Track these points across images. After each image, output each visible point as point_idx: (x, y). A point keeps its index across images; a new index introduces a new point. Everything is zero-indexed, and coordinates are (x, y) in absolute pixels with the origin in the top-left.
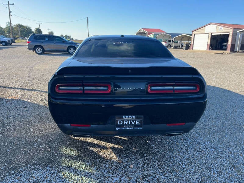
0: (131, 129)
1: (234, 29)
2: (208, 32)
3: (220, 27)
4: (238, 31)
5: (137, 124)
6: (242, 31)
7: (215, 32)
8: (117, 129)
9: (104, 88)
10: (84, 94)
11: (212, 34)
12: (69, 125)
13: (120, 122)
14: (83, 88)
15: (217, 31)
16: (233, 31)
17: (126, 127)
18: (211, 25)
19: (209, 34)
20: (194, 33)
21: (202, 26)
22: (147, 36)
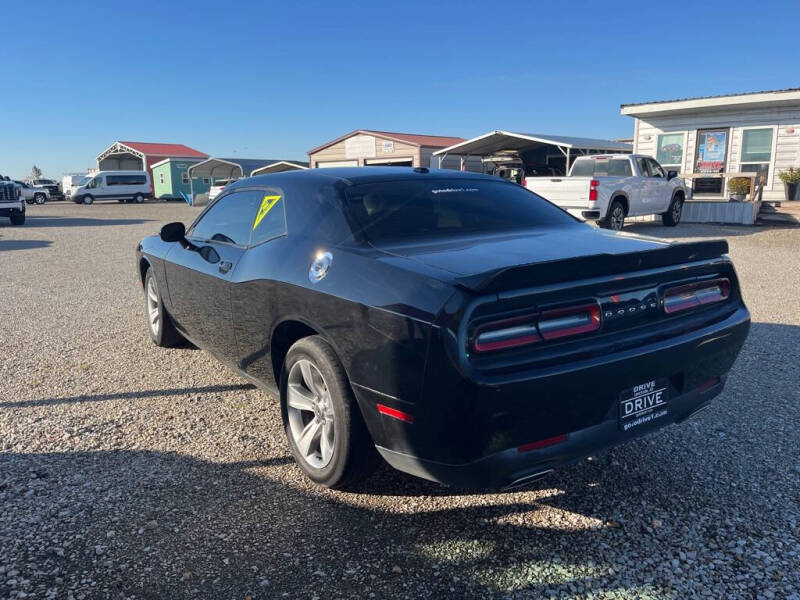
0: (649, 418)
1: (422, 147)
2: (355, 157)
3: (384, 142)
4: (434, 154)
5: (659, 402)
6: (444, 153)
7: (373, 155)
8: (626, 427)
9: (580, 318)
10: (544, 342)
11: (365, 161)
12: (515, 449)
13: (629, 407)
14: (537, 328)
15: (380, 154)
16: (421, 154)
17: (640, 417)
18: (361, 138)
19: (357, 160)
20: (315, 158)
21: (333, 139)
22: (145, 169)
